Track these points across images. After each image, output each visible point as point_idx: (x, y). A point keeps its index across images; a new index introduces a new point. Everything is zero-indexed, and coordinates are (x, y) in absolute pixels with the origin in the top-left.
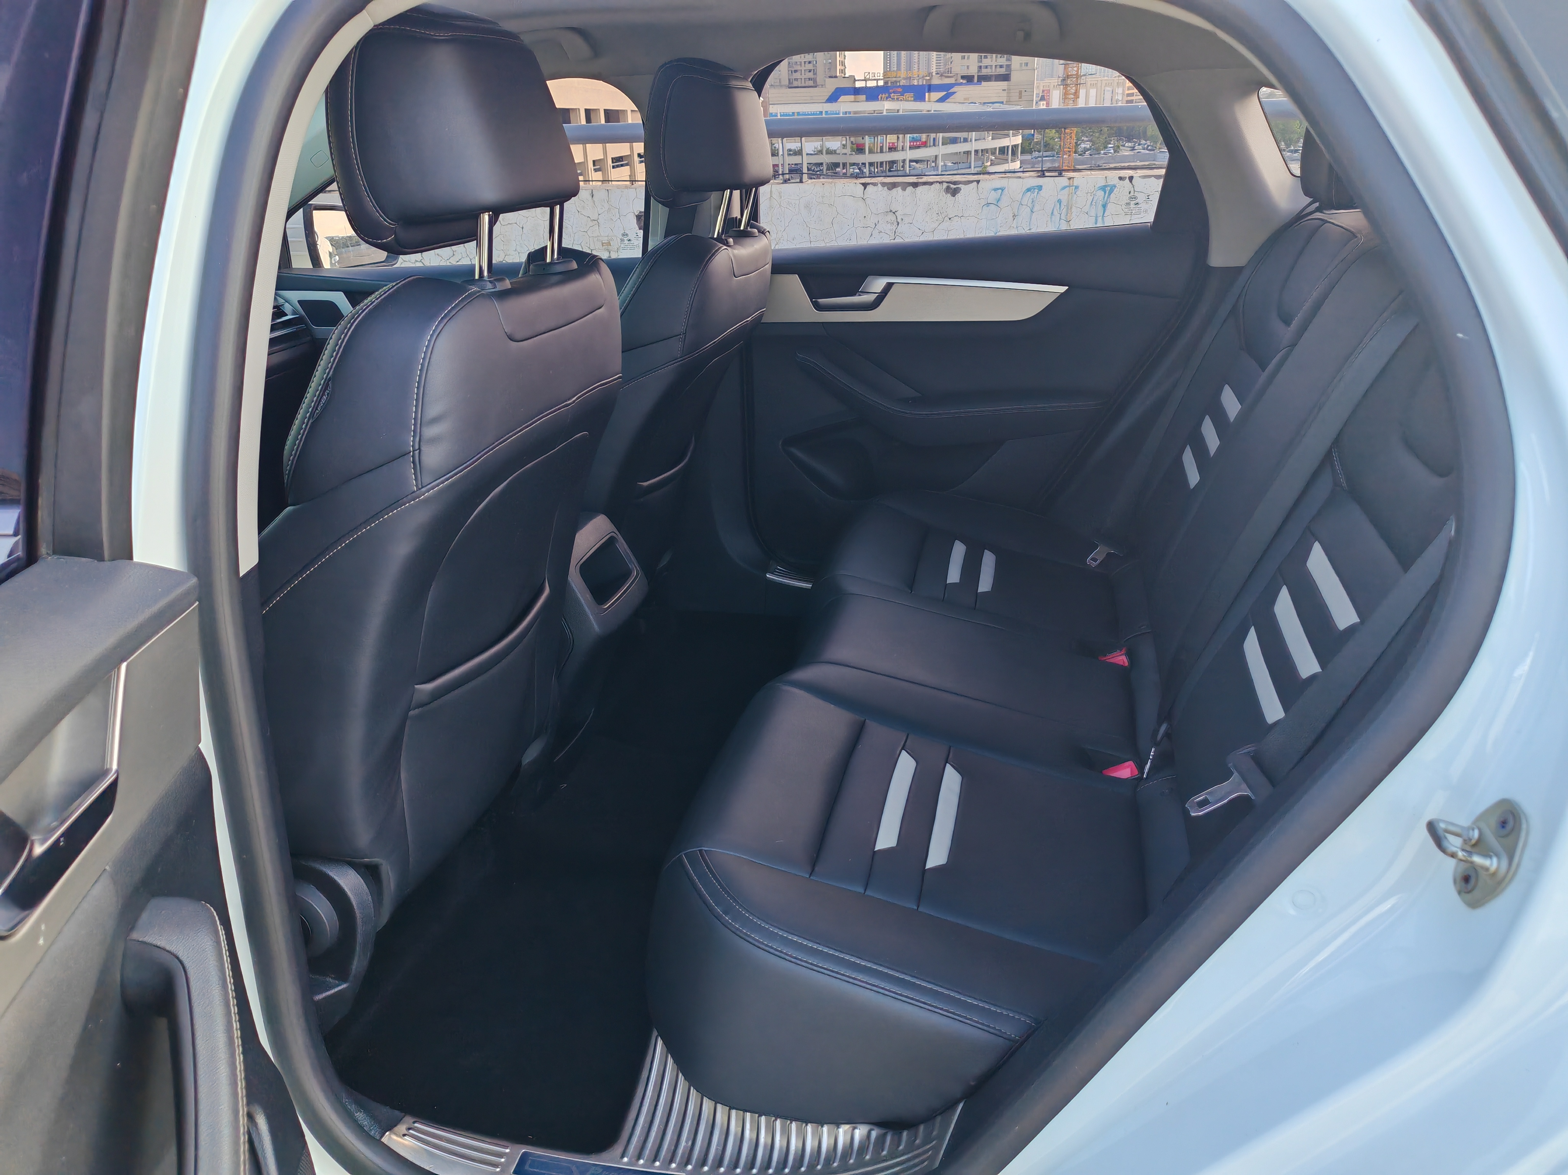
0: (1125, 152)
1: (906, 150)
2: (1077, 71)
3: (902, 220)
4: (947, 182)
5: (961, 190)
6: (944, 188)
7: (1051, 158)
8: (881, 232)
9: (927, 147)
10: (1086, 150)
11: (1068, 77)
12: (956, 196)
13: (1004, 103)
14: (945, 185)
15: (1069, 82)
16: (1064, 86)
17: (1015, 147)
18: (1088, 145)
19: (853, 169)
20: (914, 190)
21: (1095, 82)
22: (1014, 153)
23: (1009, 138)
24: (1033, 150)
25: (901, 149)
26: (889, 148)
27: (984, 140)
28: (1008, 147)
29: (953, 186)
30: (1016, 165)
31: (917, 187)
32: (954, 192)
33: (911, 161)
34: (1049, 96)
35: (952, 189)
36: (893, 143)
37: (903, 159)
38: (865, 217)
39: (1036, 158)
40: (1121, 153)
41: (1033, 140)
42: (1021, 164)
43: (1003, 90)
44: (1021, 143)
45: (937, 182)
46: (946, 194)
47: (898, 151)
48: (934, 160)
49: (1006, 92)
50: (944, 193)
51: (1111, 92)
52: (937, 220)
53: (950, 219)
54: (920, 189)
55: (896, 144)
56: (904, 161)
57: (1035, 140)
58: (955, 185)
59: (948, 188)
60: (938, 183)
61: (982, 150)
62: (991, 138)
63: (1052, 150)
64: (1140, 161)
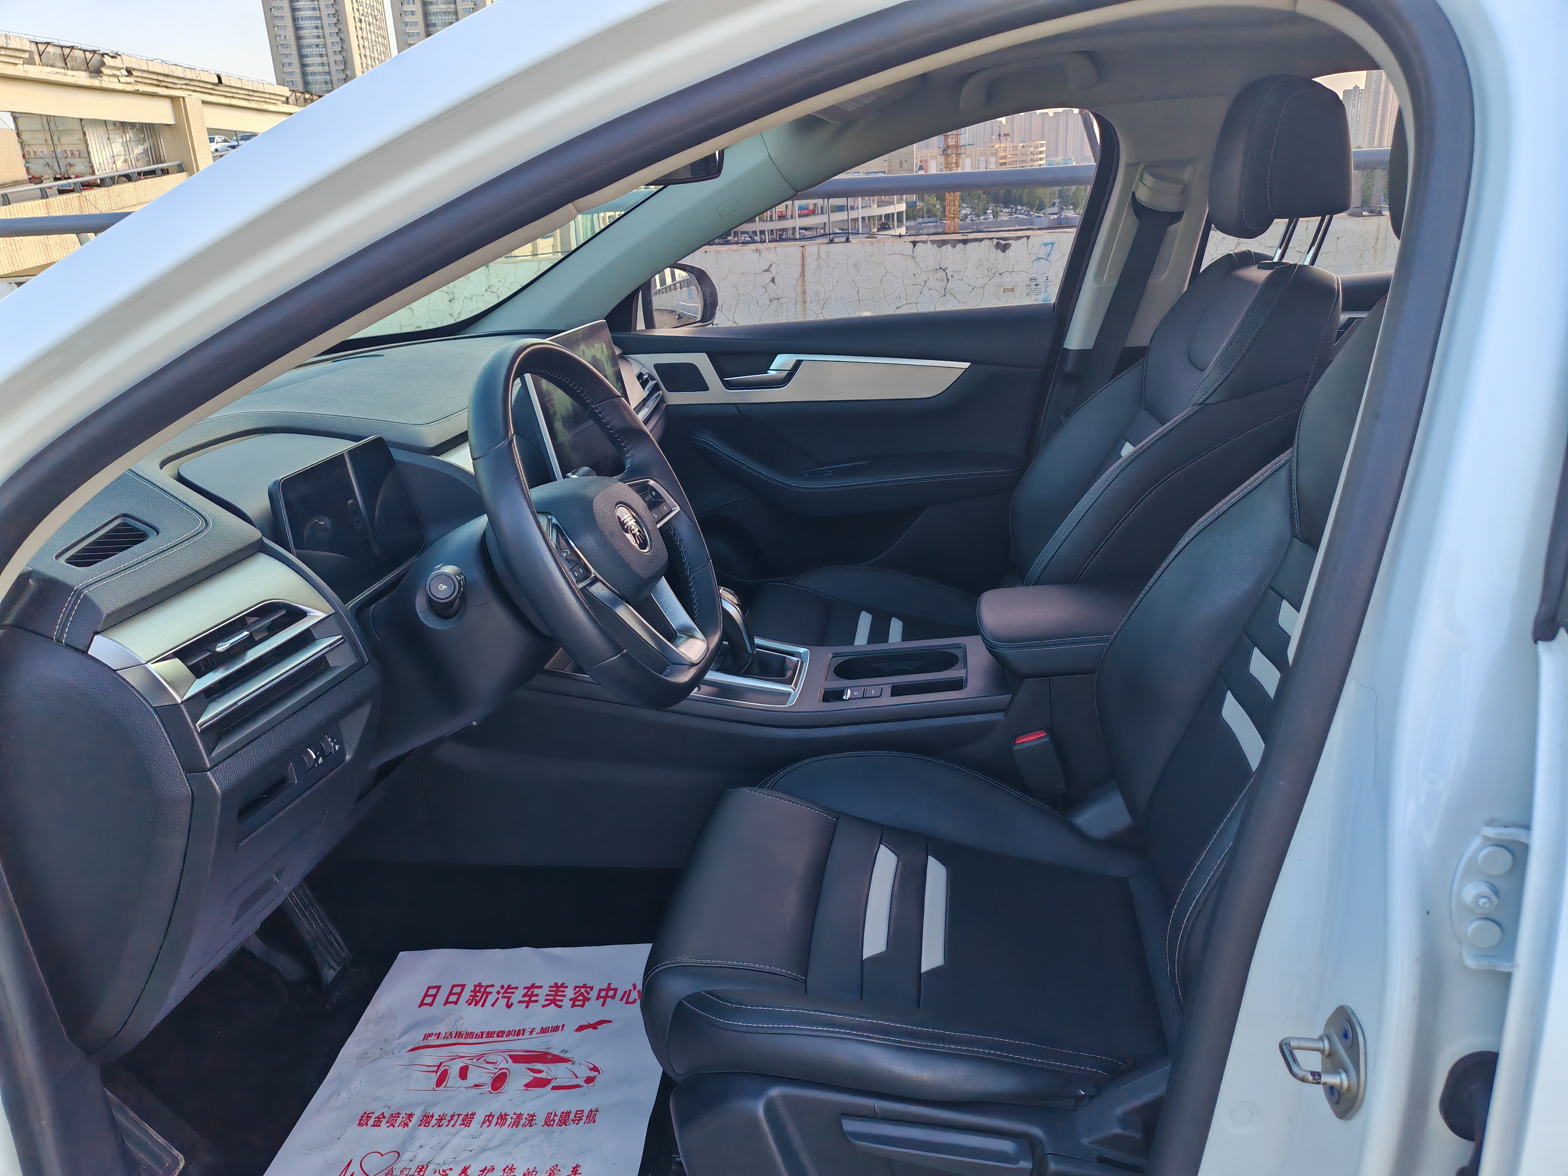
0: (1004, 217)
1: (795, 218)
2: (957, 142)
3: (952, 276)
4: (997, 238)
5: (1011, 245)
6: (994, 244)
7: (935, 224)
8: (931, 289)
9: (815, 215)
10: (966, 216)
11: (948, 147)
12: (1006, 251)
13: (886, 172)
14: (995, 241)
15: (949, 152)
16: (945, 156)
17: (900, 214)
18: (968, 211)
19: (745, 237)
20: (964, 246)
21: (970, 152)
22: (900, 220)
23: (894, 205)
24: (917, 216)
25: (790, 217)
26: (778, 217)
27: (869, 208)
28: (893, 214)
29: (1003, 242)
30: (903, 231)
31: (967, 244)
32: (1004, 248)
33: (801, 229)
34: (927, 165)
35: (1001, 244)
36: (781, 212)
37: (792, 226)
38: (914, 275)
39: (920, 224)
40: (1000, 219)
41: (916, 207)
42: (906, 229)
43: (884, 160)
44: (906, 211)
45: (987, 238)
46: (996, 250)
47: (787, 219)
48: (823, 227)
49: (888, 162)
50: (995, 250)
51: (985, 161)
52: (987, 276)
53: (1000, 274)
54: (970, 246)
55: (784, 213)
56: (794, 229)
57: (918, 207)
58: (1005, 241)
59: (998, 245)
60: (988, 240)
61: (869, 217)
62: (876, 205)
63: (935, 216)
64: (1019, 226)
